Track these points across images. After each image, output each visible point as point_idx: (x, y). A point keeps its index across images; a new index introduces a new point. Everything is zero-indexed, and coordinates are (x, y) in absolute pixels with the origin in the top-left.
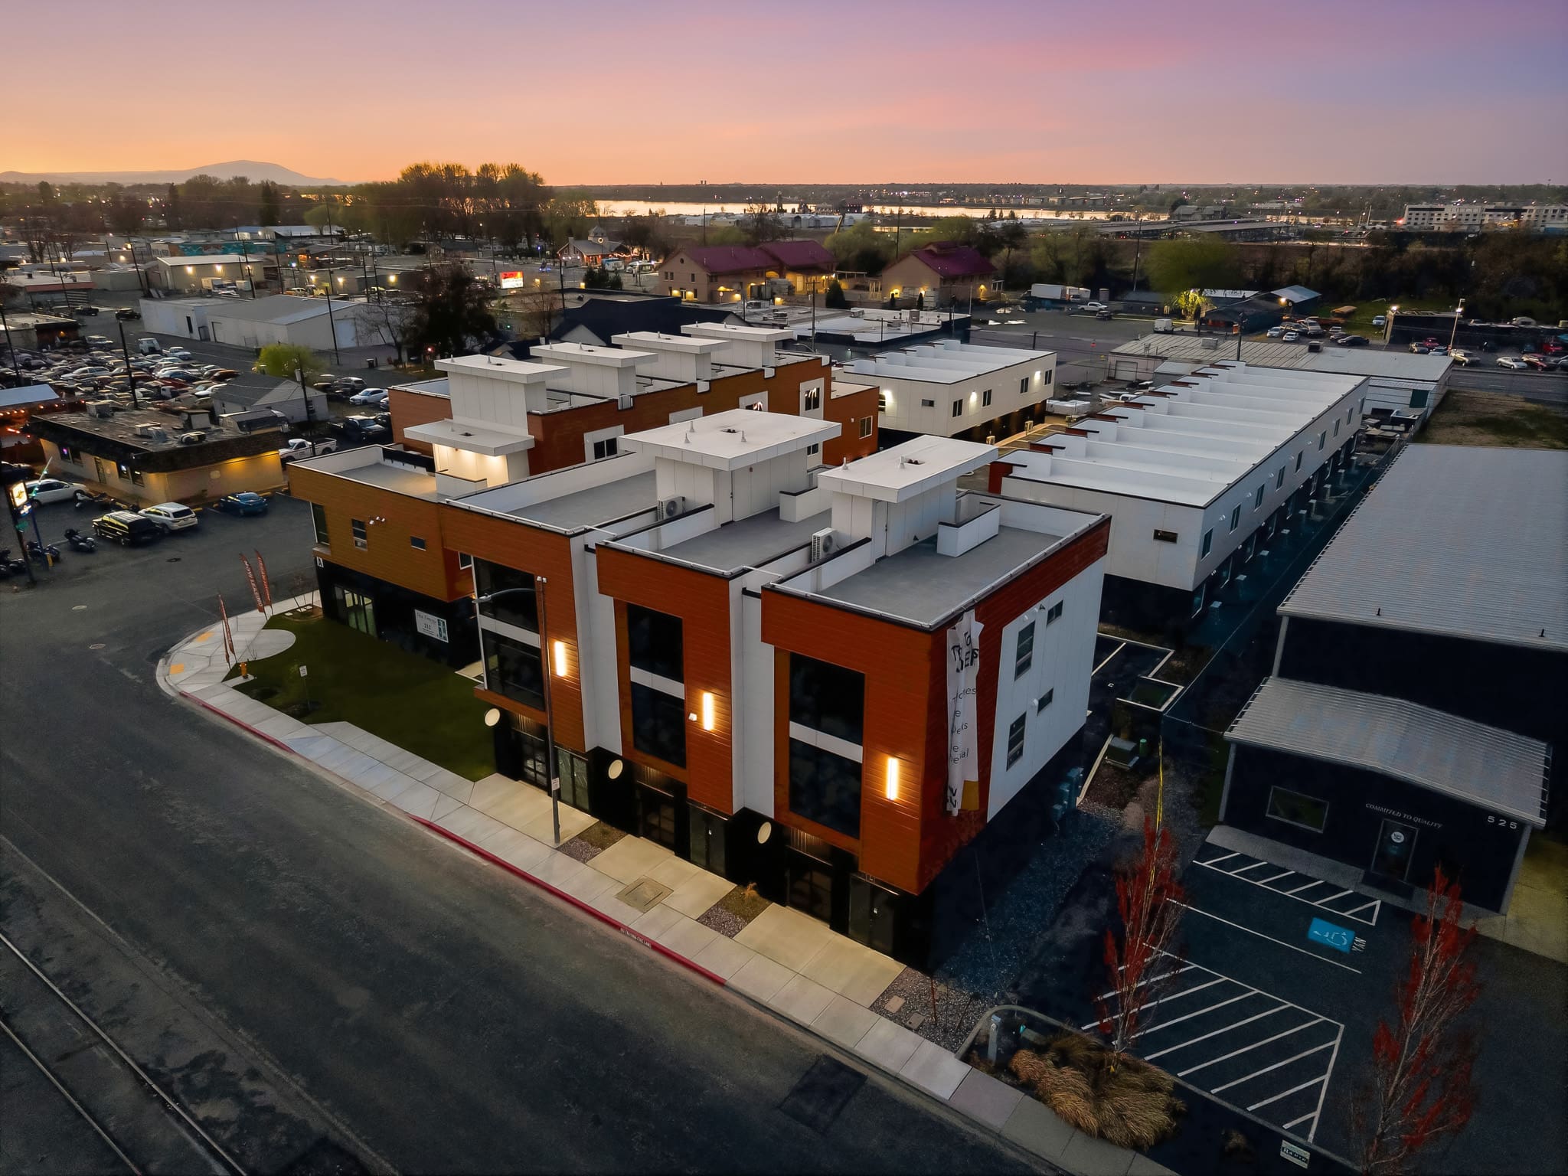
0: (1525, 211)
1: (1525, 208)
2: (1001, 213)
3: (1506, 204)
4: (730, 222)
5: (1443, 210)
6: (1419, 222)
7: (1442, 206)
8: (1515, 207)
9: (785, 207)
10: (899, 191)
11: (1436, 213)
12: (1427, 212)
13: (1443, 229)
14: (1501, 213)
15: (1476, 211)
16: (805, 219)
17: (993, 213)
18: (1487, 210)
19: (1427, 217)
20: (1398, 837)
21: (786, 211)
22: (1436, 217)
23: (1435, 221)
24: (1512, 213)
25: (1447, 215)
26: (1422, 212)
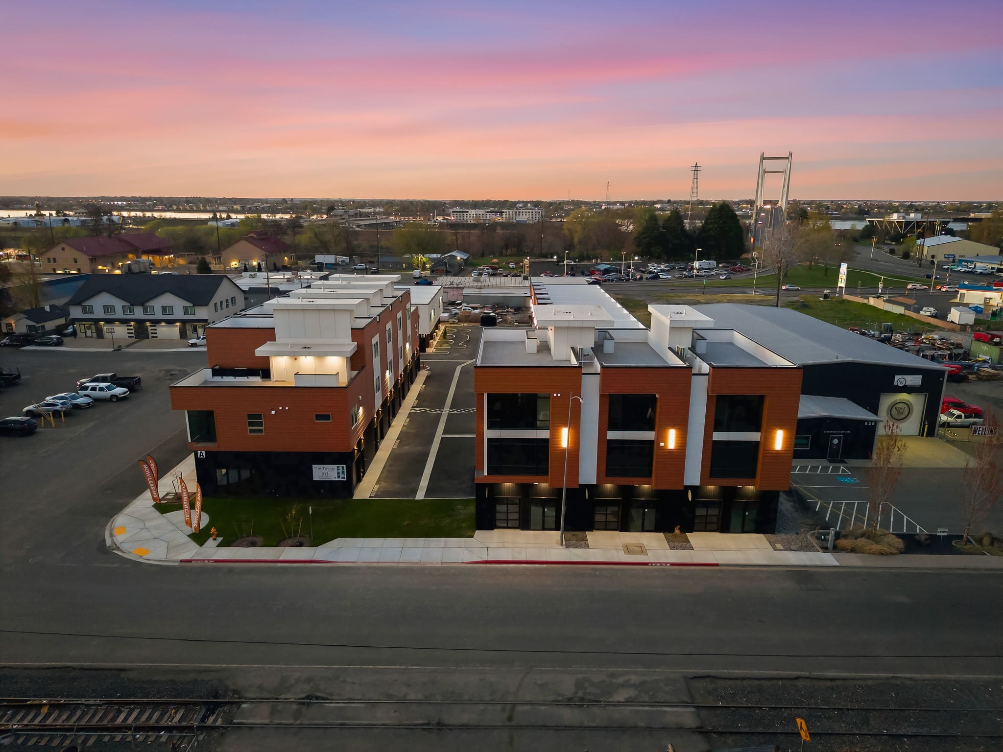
0: (504, 212)
1: (503, 211)
2: (221, 216)
3: (495, 209)
4: (9, 224)
5: (468, 212)
6: (459, 218)
7: (467, 210)
8: (500, 211)
9: (43, 212)
10: (114, 201)
11: (465, 213)
12: (461, 213)
13: (472, 222)
14: (494, 214)
15: (483, 213)
16: (73, 221)
17: (215, 215)
18: (488, 212)
19: (461, 216)
20: (836, 441)
21: (45, 215)
22: (465, 216)
23: (465, 218)
24: (499, 214)
25: (470, 214)
26: (458, 213)
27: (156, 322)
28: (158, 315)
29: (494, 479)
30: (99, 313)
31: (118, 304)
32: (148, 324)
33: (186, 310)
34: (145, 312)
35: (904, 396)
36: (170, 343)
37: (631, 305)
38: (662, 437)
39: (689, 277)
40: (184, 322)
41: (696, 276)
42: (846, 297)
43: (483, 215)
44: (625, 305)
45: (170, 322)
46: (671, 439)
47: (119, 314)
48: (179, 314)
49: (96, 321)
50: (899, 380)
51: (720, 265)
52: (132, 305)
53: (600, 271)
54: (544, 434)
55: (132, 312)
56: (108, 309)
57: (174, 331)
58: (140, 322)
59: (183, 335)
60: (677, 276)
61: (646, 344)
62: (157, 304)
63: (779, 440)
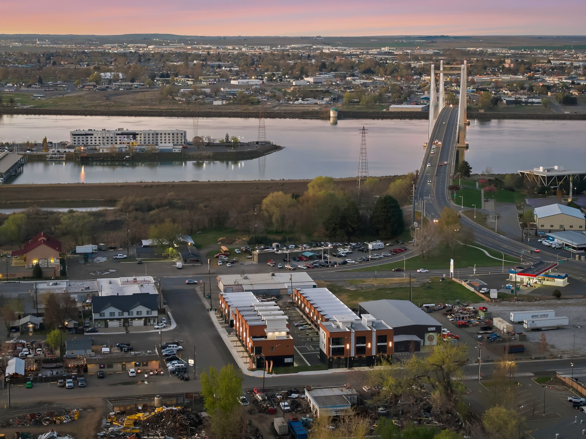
5: (92, 135)
11: (89, 137)
12: (84, 137)
14: (125, 136)
20: (411, 347)
22: (89, 139)
24: (132, 136)
25: (95, 137)
26: (81, 137)
27: (134, 319)
28: (135, 315)
29: (333, 357)
30: (107, 316)
31: (117, 311)
32: (130, 320)
33: (148, 312)
34: (129, 314)
35: (431, 334)
36: (139, 328)
37: (337, 290)
38: (367, 345)
39: (366, 261)
40: (146, 318)
41: (371, 259)
42: (454, 279)
43: (112, 138)
44: (334, 292)
45: (140, 318)
46: (369, 345)
47: (117, 316)
48: (144, 314)
49: (106, 320)
50: (430, 329)
51: (387, 245)
52: (123, 311)
53: (306, 257)
54: (343, 346)
55: (122, 315)
56: (112, 314)
57: (142, 322)
58: (126, 320)
59: (145, 324)
60: (359, 261)
61: (361, 324)
62: (135, 311)
63: (390, 344)
